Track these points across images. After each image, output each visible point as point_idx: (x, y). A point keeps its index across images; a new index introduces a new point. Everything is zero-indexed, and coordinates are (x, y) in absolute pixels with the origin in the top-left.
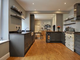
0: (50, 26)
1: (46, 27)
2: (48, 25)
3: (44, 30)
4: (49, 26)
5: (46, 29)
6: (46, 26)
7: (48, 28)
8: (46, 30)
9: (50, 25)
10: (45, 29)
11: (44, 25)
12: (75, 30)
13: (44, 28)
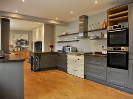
0: (27, 43)
1: (19, 43)
2: (23, 40)
3: (16, 50)
4: (24, 42)
5: (20, 47)
6: (18, 41)
7: (23, 46)
8: (19, 49)
9: (28, 40)
10: (17, 47)
11: (15, 39)
12: (78, 50)
13: (15, 46)
